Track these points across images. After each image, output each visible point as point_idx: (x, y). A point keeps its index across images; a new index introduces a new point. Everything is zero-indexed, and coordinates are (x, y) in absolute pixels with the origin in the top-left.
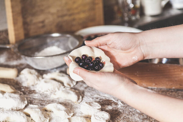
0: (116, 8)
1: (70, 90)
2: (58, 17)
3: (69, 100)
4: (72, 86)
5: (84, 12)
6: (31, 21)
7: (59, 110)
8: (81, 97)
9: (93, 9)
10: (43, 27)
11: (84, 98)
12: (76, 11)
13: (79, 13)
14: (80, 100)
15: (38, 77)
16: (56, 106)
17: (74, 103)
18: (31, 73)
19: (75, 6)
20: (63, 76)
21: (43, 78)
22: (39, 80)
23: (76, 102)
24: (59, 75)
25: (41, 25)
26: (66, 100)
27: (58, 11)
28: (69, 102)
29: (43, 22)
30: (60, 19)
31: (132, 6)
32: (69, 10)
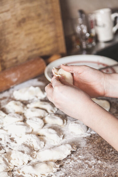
0: (74, 38)
1: (54, 115)
2: (29, 52)
3: (56, 124)
4: (55, 112)
5: (49, 45)
6: (6, 58)
7: (50, 133)
8: (65, 121)
9: (56, 42)
10: (17, 62)
11: (67, 122)
12: (42, 45)
13: (45, 47)
14: (65, 123)
15: (23, 107)
16: (48, 131)
17: (60, 126)
18: (16, 104)
19: (42, 40)
20: (45, 104)
21: (28, 108)
22: (25, 110)
23: (62, 126)
24: (41, 104)
25: (14, 61)
26: (53, 125)
27: (28, 47)
28: (56, 126)
29: (16, 58)
30: (30, 54)
31: (88, 35)
32: (36, 45)
